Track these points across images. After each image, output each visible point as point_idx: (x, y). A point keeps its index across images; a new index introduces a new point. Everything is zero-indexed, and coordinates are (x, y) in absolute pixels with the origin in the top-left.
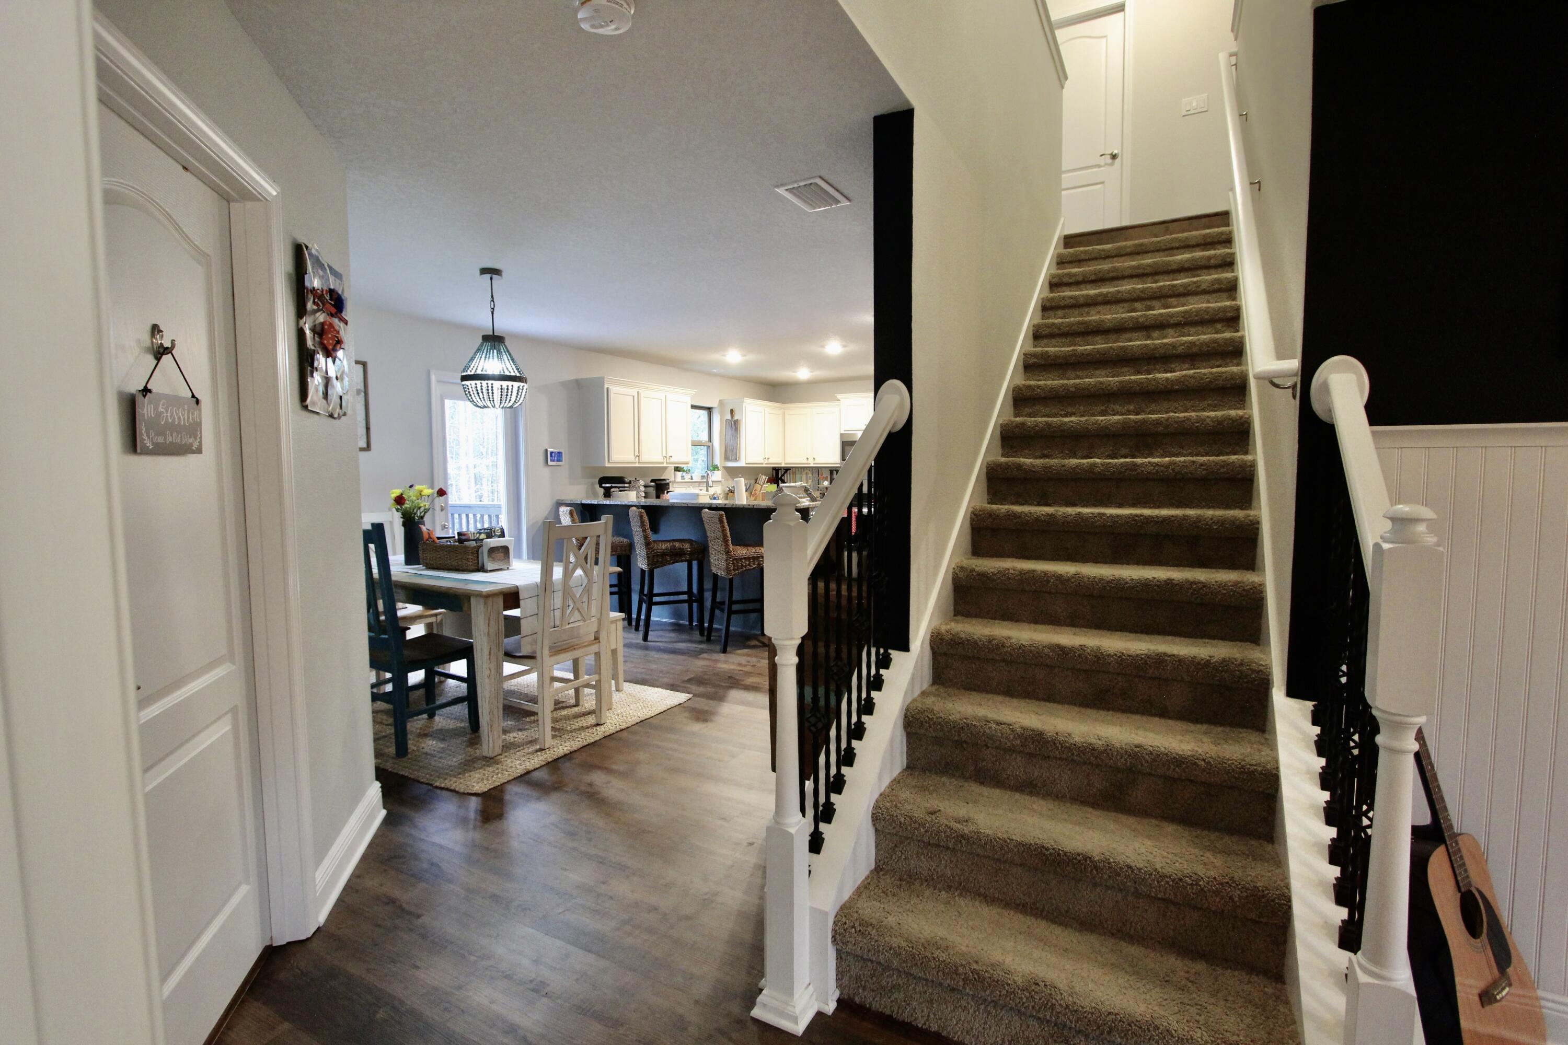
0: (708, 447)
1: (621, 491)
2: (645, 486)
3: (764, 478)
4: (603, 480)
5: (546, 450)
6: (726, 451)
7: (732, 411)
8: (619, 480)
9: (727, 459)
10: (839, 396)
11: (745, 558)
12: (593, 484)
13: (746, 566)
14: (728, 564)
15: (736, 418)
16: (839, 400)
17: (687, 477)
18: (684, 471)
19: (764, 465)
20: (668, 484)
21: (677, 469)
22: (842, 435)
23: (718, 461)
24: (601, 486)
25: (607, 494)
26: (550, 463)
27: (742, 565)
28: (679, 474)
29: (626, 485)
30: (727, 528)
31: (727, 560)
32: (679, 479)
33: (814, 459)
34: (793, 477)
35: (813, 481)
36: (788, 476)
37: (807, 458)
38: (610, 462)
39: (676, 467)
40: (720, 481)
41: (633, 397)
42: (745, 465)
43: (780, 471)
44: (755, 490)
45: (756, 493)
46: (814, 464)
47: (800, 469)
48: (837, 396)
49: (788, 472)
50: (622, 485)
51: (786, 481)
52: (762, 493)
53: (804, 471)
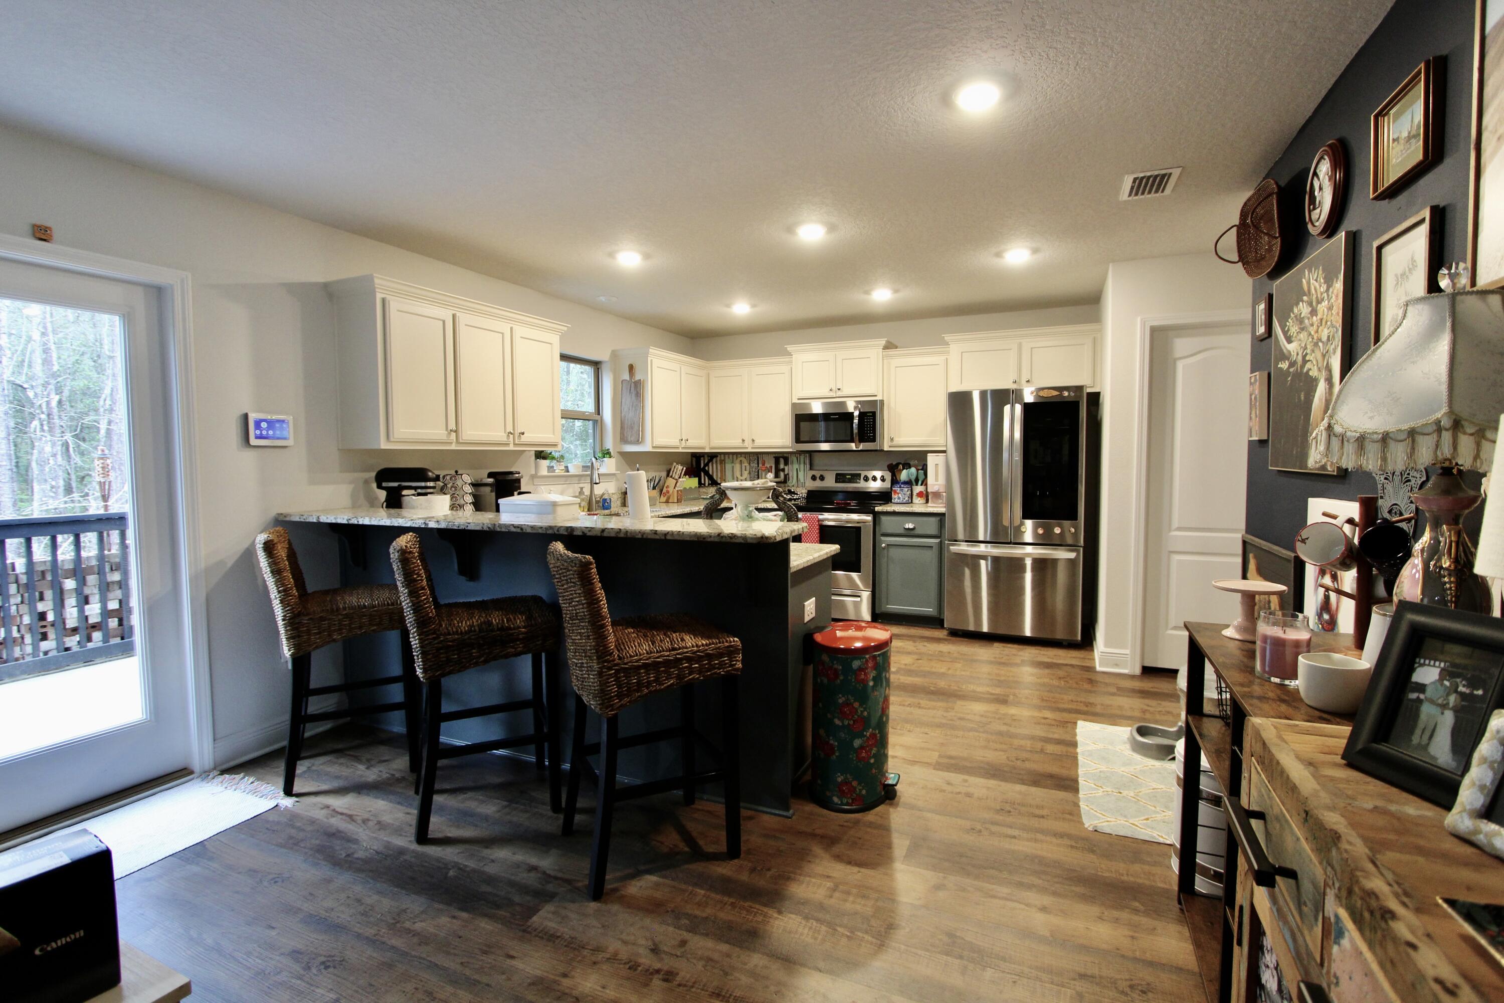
0: (595, 422)
1: (419, 494)
2: (474, 485)
3: (679, 469)
4: (384, 476)
5: (246, 417)
6: (622, 428)
7: (631, 368)
8: (419, 474)
9: (624, 440)
10: (790, 348)
11: (645, 666)
12: (366, 482)
13: (649, 683)
14: (603, 685)
15: (637, 378)
16: (790, 354)
17: (559, 469)
18: (553, 458)
19: (680, 450)
20: (518, 481)
21: (540, 455)
22: (794, 405)
23: (609, 443)
24: (380, 487)
25: (394, 502)
26: (253, 441)
27: (639, 684)
28: (544, 463)
29: (431, 484)
30: (601, 593)
31: (600, 674)
32: (544, 472)
33: (753, 441)
34: (721, 467)
35: (750, 473)
36: (715, 465)
37: (743, 441)
38: (392, 439)
39: (536, 451)
40: (614, 475)
41: (442, 322)
42: (651, 450)
43: (702, 458)
44: (668, 487)
45: (668, 492)
46: (752, 448)
47: (731, 456)
48: (788, 349)
49: (714, 460)
50: (423, 484)
51: (711, 473)
52: (678, 491)
53: (737, 459)
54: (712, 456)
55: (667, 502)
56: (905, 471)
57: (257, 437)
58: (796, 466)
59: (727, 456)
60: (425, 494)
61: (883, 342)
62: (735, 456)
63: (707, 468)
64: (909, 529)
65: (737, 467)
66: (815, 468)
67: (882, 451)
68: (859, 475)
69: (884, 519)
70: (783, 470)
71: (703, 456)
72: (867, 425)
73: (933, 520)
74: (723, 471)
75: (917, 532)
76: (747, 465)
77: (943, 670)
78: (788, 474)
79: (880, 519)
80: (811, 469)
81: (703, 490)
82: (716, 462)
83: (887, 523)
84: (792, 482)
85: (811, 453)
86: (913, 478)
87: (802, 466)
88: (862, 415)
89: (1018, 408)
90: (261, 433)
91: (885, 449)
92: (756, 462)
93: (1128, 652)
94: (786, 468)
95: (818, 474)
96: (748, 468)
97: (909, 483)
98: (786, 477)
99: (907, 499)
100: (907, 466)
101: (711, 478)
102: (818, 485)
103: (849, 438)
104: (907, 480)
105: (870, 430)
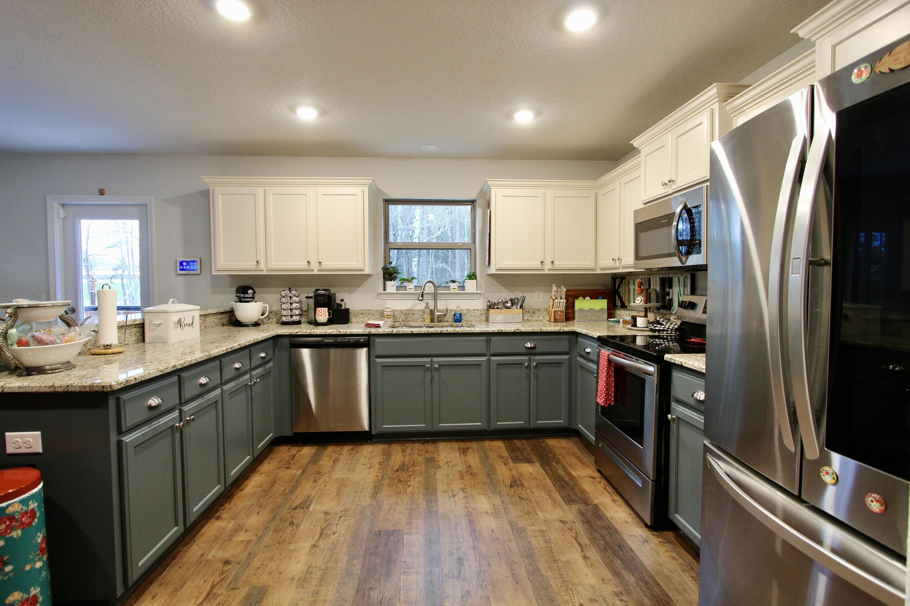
0: (472, 250)
10: (634, 143)
16: (640, 151)
17: (410, 288)
22: (635, 213)
23: (477, 267)
26: (179, 272)
32: (392, 290)
33: (620, 260)
34: (627, 289)
37: (614, 260)
38: (217, 269)
40: (478, 294)
43: (617, 280)
44: (549, 307)
45: (550, 311)
51: (621, 295)
52: (555, 312)
53: (637, 280)
54: (621, 277)
55: (550, 319)
57: (181, 270)
58: (677, 289)
62: (635, 278)
63: (619, 290)
64: (700, 400)
69: (675, 374)
74: (629, 293)
79: (667, 373)
80: (692, 293)
82: (625, 283)
88: (683, 209)
90: (183, 268)
94: (671, 291)
95: (688, 299)
101: (621, 299)
102: (689, 315)
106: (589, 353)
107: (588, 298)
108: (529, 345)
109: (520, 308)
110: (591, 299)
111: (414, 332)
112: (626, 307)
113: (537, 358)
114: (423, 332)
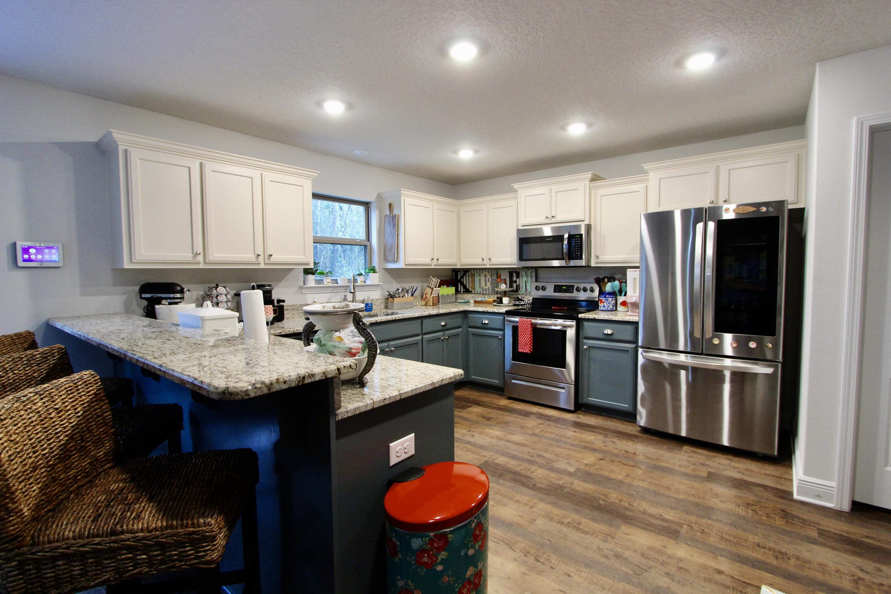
0: (365, 246)
1: (170, 304)
3: (435, 281)
4: (145, 288)
5: (14, 245)
6: (385, 251)
7: (390, 205)
8: (170, 288)
10: (515, 186)
15: (395, 213)
16: (516, 191)
17: (327, 281)
18: (322, 274)
19: (433, 267)
21: (309, 272)
22: (519, 231)
24: (142, 297)
25: (152, 309)
26: (21, 263)
29: (178, 295)
33: (490, 259)
34: (472, 279)
35: (491, 284)
36: (467, 278)
37: (483, 259)
38: (134, 261)
39: (304, 269)
40: (378, 285)
41: (188, 169)
42: (404, 267)
43: (459, 273)
44: (426, 294)
45: (426, 298)
46: (490, 265)
47: (478, 271)
48: (514, 187)
49: (467, 274)
50: (172, 296)
51: (465, 284)
52: (433, 297)
53: (482, 273)
54: (466, 271)
55: (426, 305)
56: (609, 283)
57: (25, 260)
58: (525, 279)
59: (476, 271)
60: (176, 303)
61: (589, 175)
62: (481, 271)
63: (462, 280)
64: (607, 334)
65: (483, 279)
66: (540, 280)
67: (590, 267)
68: (573, 286)
69: (586, 324)
70: (516, 282)
71: (460, 271)
72: (575, 245)
73: (630, 328)
74: (473, 282)
75: (616, 337)
76: (489, 277)
77: (621, 477)
78: (519, 285)
79: (583, 324)
80: (536, 281)
81: (459, 296)
82: (469, 275)
83: (589, 329)
84: (522, 290)
85: (536, 269)
86: (617, 289)
87: (529, 278)
88: (570, 237)
89: (711, 226)
90: (30, 257)
91: (592, 266)
92: (496, 276)
93: (834, 484)
94: (518, 280)
95: (540, 285)
96: (490, 280)
97: (613, 294)
98: (518, 287)
99: (611, 307)
100: (612, 279)
101: (465, 287)
102: (540, 294)
103: (561, 257)
104: (611, 291)
105: (578, 250)
106: (488, 323)
107: (445, 286)
108: (443, 324)
109: (412, 296)
110: (447, 287)
111: (378, 321)
112: (471, 292)
113: (448, 332)
114: (384, 320)
